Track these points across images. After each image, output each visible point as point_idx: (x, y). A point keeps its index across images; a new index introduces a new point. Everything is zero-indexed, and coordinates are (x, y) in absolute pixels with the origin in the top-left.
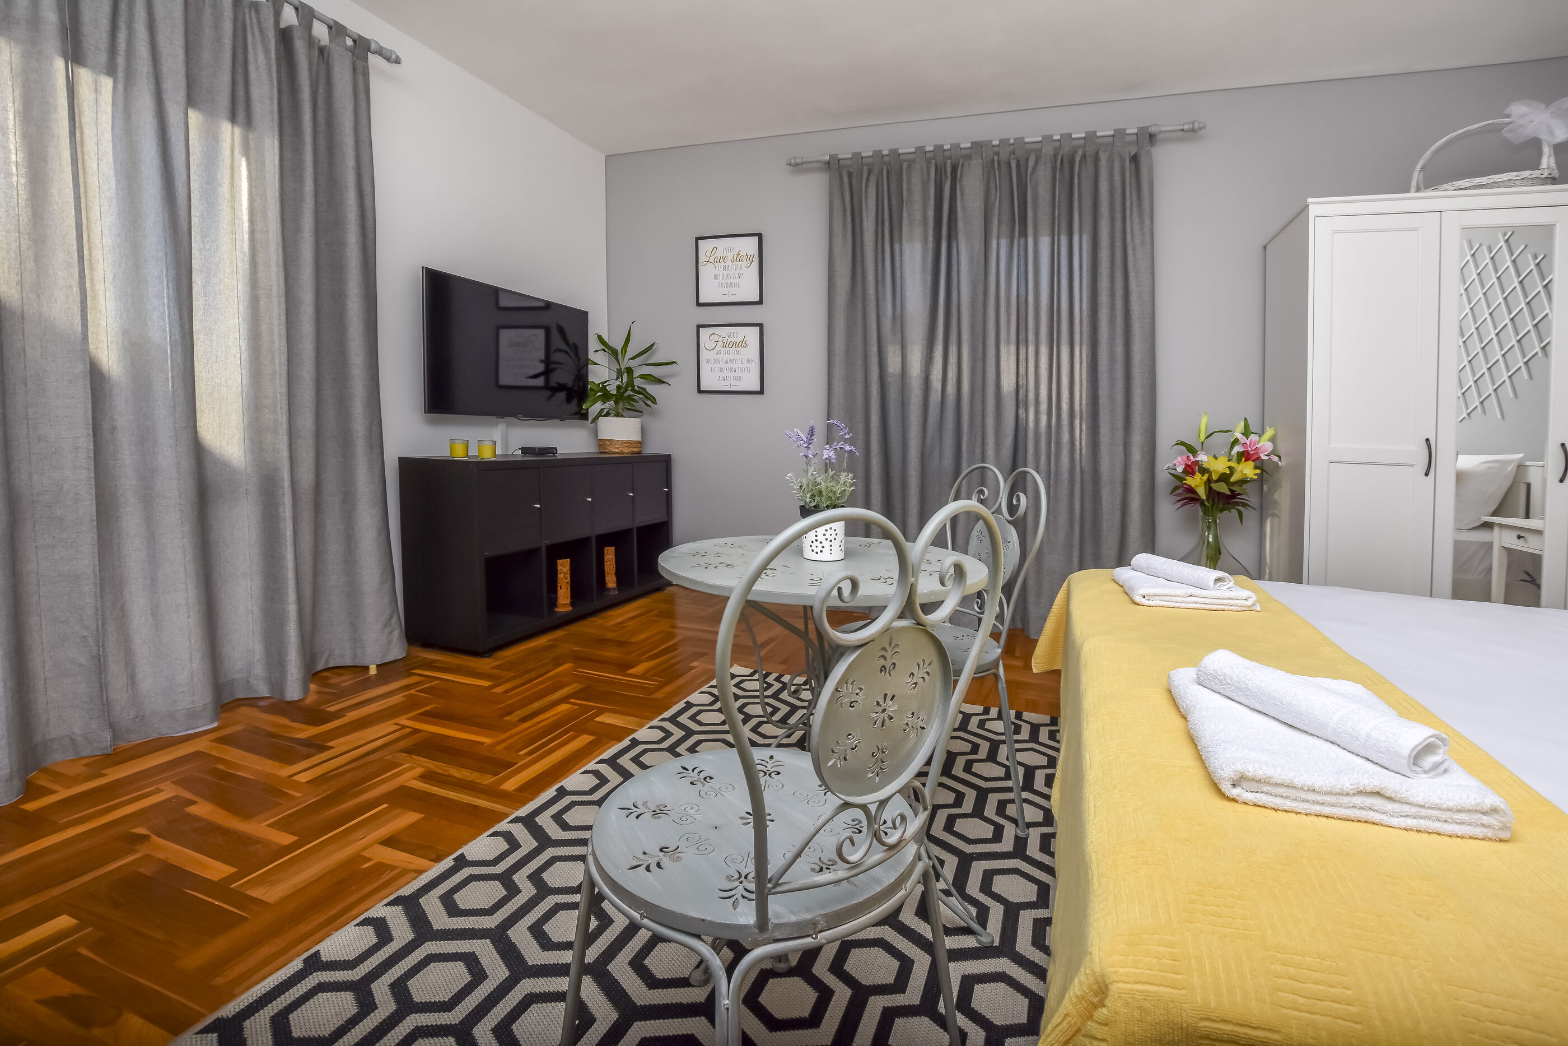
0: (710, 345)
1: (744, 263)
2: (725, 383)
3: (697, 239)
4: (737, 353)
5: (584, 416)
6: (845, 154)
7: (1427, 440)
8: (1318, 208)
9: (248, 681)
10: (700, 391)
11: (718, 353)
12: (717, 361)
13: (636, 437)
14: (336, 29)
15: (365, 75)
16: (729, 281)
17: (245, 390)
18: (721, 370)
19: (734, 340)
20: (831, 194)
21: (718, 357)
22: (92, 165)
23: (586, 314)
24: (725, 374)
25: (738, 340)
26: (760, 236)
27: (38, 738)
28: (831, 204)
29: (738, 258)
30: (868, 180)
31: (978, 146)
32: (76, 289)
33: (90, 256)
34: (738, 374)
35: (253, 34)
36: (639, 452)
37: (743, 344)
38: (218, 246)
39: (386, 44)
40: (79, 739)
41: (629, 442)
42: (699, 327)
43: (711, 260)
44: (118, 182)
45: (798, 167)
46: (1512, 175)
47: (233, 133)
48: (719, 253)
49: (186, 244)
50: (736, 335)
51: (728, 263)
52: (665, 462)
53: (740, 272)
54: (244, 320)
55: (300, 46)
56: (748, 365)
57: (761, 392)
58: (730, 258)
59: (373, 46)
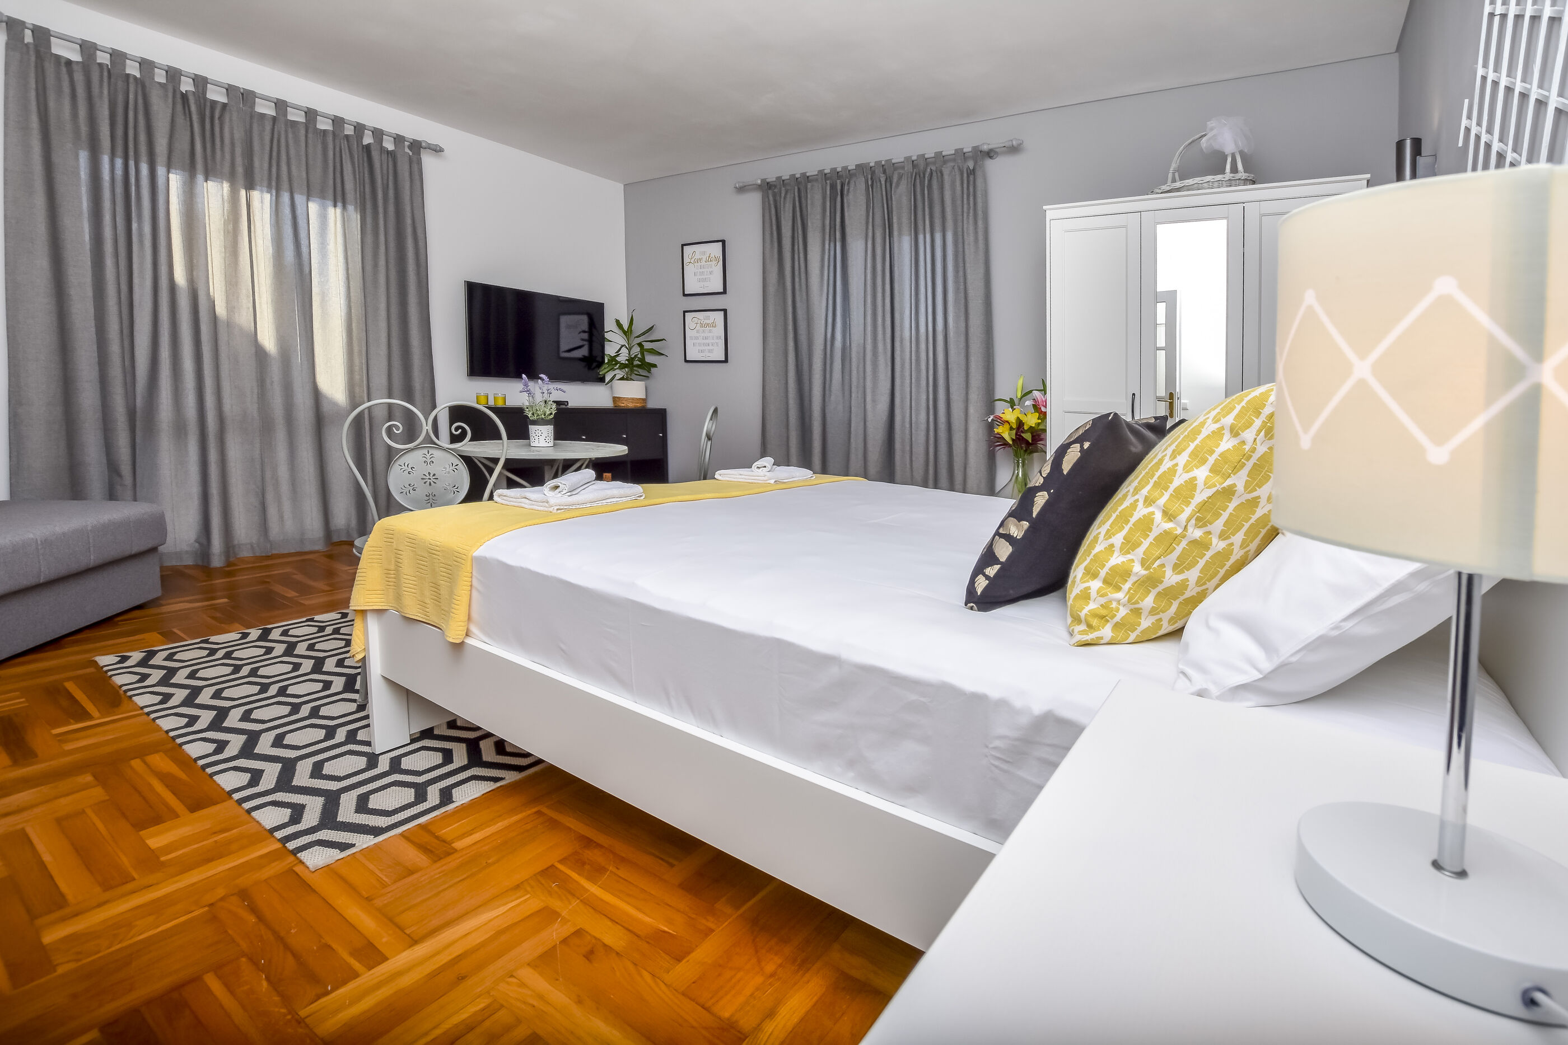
0: (693, 326)
1: (714, 263)
2: (702, 355)
3: (683, 245)
4: (710, 331)
5: (602, 380)
6: (771, 178)
7: (1134, 394)
8: (1053, 213)
9: (348, 531)
10: (686, 361)
11: (698, 332)
12: (697, 338)
13: (642, 395)
14: (399, 139)
15: (419, 164)
16: (703, 277)
17: (345, 361)
18: (700, 344)
19: (708, 322)
20: (763, 209)
21: (698, 335)
22: (260, 242)
23: (603, 304)
24: (702, 348)
25: (710, 322)
26: (723, 242)
27: (236, 542)
28: (764, 216)
29: (709, 260)
30: (785, 198)
31: (860, 167)
32: (251, 309)
33: (259, 290)
34: (711, 347)
35: (346, 154)
36: (643, 406)
37: (713, 325)
38: (328, 279)
39: (432, 141)
40: (255, 546)
41: (633, 399)
42: (685, 312)
43: (692, 261)
44: (273, 249)
45: (742, 189)
46: (1197, 180)
47: (335, 213)
48: (697, 256)
49: (308, 280)
50: (708, 318)
51: (703, 263)
52: (660, 415)
53: (711, 270)
54: (344, 321)
55: (375, 155)
56: (717, 341)
57: (726, 361)
58: (704, 259)
59: (424, 144)
